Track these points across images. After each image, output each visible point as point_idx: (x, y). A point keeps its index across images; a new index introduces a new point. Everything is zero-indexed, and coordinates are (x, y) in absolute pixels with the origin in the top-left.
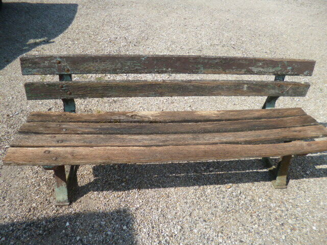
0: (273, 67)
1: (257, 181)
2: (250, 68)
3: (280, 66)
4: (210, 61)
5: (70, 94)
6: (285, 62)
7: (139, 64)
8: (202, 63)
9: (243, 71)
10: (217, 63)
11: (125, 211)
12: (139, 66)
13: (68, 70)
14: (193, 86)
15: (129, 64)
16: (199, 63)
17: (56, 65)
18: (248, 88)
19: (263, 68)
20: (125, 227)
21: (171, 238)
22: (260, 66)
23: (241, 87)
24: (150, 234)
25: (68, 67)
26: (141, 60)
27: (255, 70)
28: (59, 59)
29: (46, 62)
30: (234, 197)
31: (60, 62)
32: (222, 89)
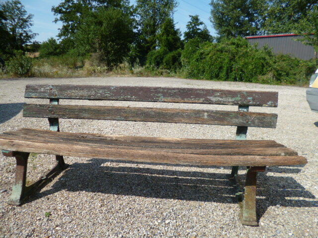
0: (233, 97)
2: (208, 97)
3: (239, 96)
4: (169, 91)
5: (54, 114)
6: (244, 93)
7: (109, 92)
8: (162, 93)
9: (201, 100)
10: (175, 93)
12: (109, 94)
13: (56, 95)
14: (154, 112)
15: (101, 92)
16: (159, 92)
17: (49, 91)
18: (209, 116)
19: (222, 97)
22: (218, 96)
23: (201, 115)
25: (56, 93)
26: (111, 90)
27: (214, 99)
28: (51, 87)
29: (42, 89)
31: (51, 89)
32: (183, 117)
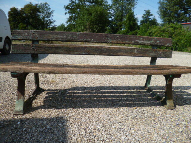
0: (149, 41)
1: (154, 106)
2: (136, 40)
3: (152, 40)
4: (114, 36)
5: (36, 51)
8: (110, 37)
9: (133, 42)
10: (118, 37)
11: (62, 118)
12: (76, 37)
14: (106, 49)
15: (70, 36)
17: (31, 35)
18: (137, 51)
19: (144, 41)
20: (60, 125)
21: (95, 130)
22: (142, 40)
23: (133, 51)
24: (79, 128)
25: (37, 36)
26: (77, 35)
27: (139, 42)
28: (33, 32)
29: (26, 33)
30: (140, 113)
31: (33, 34)
32: (123, 52)
